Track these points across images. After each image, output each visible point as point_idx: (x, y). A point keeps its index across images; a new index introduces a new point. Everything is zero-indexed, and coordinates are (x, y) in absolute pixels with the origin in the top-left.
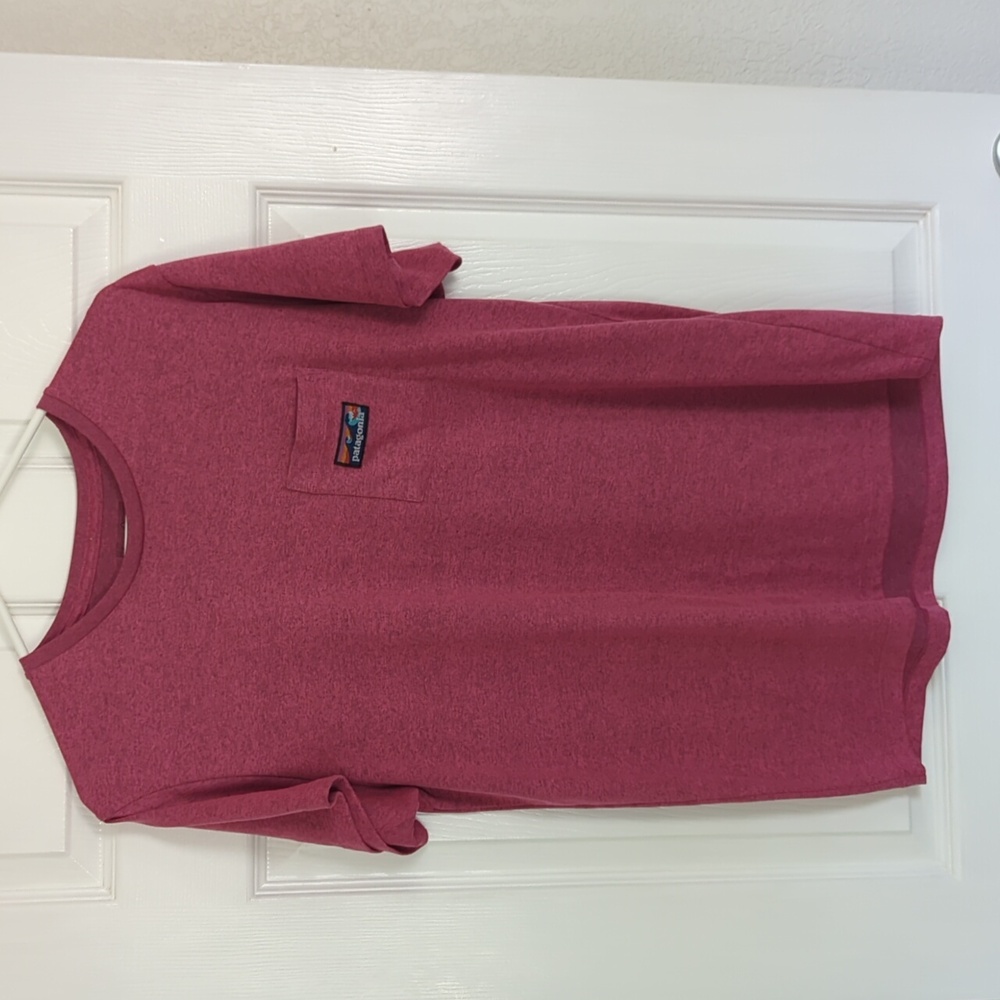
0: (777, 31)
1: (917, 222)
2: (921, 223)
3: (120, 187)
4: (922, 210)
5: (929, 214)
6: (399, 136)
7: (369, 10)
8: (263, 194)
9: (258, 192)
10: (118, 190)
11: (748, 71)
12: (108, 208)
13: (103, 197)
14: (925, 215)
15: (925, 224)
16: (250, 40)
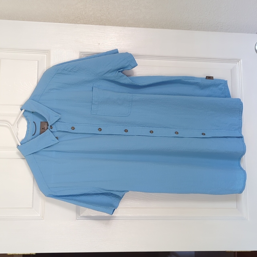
0: (207, 16)
1: (237, 63)
2: (238, 63)
3: (49, 52)
4: (238, 60)
5: (240, 61)
6: (114, 41)
7: (108, 10)
8: (82, 54)
9: (81, 53)
10: (48, 52)
11: (200, 26)
12: (46, 57)
13: (45, 54)
14: (239, 62)
15: (239, 64)
16: (79, 16)
